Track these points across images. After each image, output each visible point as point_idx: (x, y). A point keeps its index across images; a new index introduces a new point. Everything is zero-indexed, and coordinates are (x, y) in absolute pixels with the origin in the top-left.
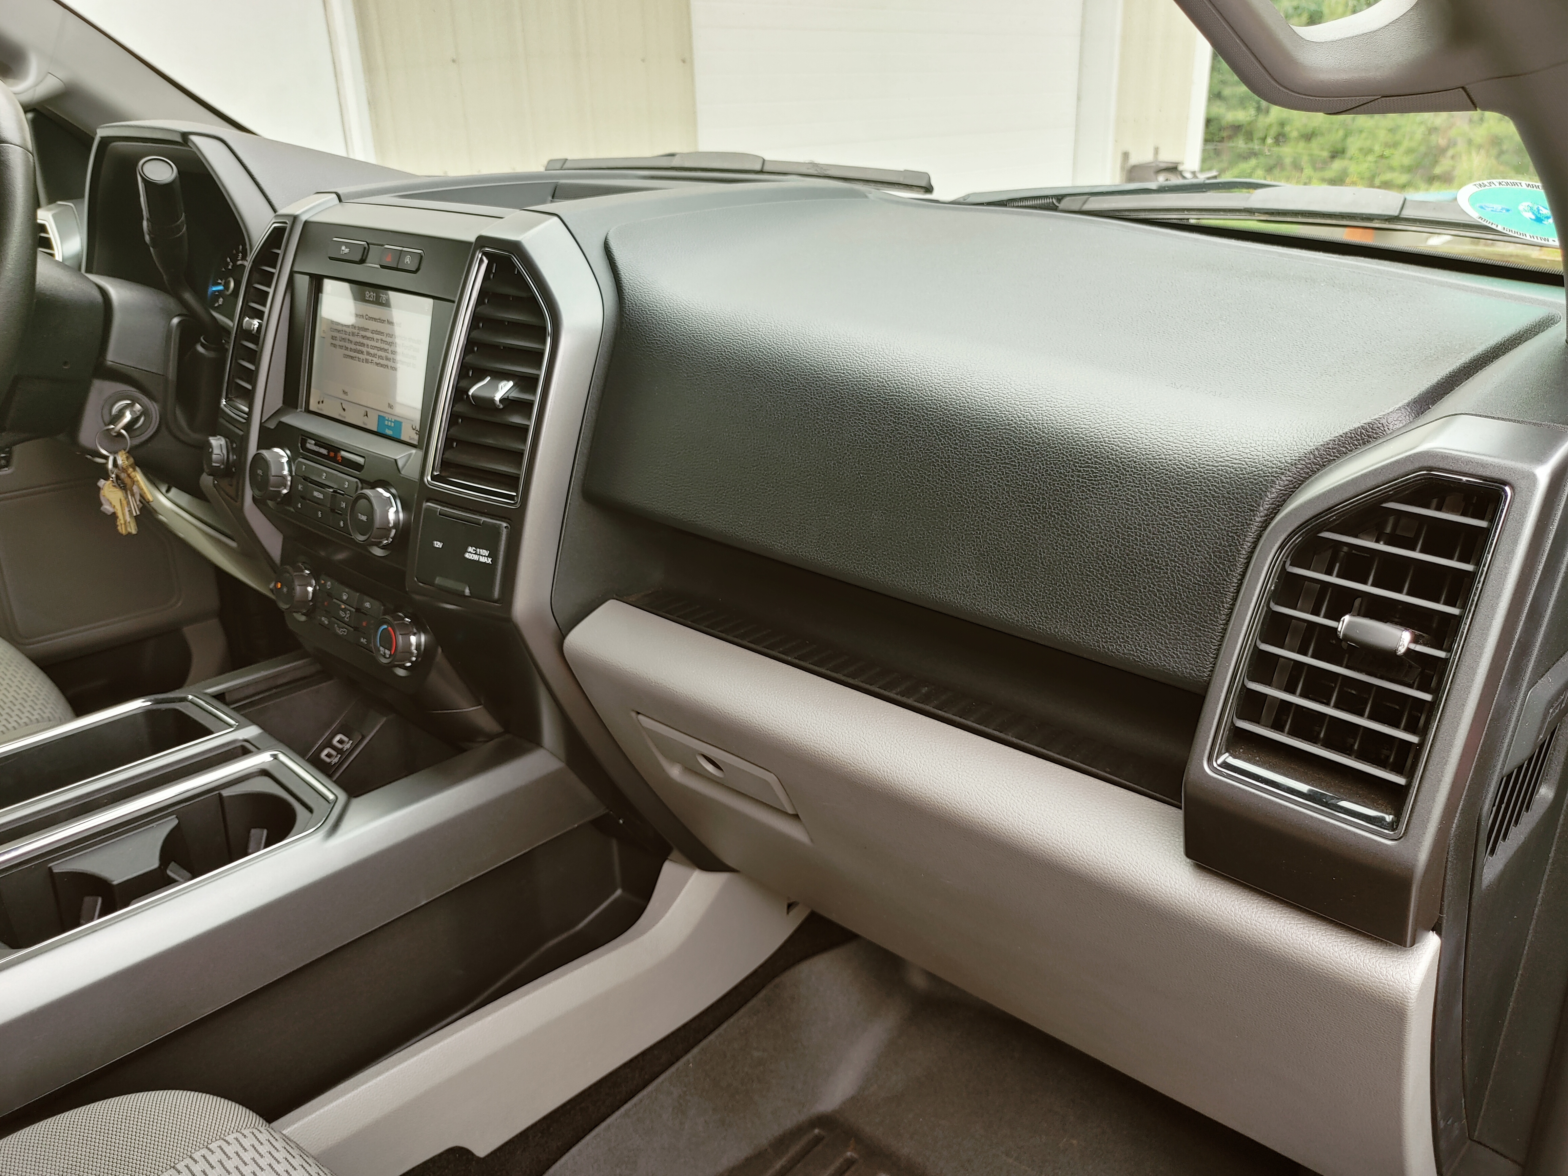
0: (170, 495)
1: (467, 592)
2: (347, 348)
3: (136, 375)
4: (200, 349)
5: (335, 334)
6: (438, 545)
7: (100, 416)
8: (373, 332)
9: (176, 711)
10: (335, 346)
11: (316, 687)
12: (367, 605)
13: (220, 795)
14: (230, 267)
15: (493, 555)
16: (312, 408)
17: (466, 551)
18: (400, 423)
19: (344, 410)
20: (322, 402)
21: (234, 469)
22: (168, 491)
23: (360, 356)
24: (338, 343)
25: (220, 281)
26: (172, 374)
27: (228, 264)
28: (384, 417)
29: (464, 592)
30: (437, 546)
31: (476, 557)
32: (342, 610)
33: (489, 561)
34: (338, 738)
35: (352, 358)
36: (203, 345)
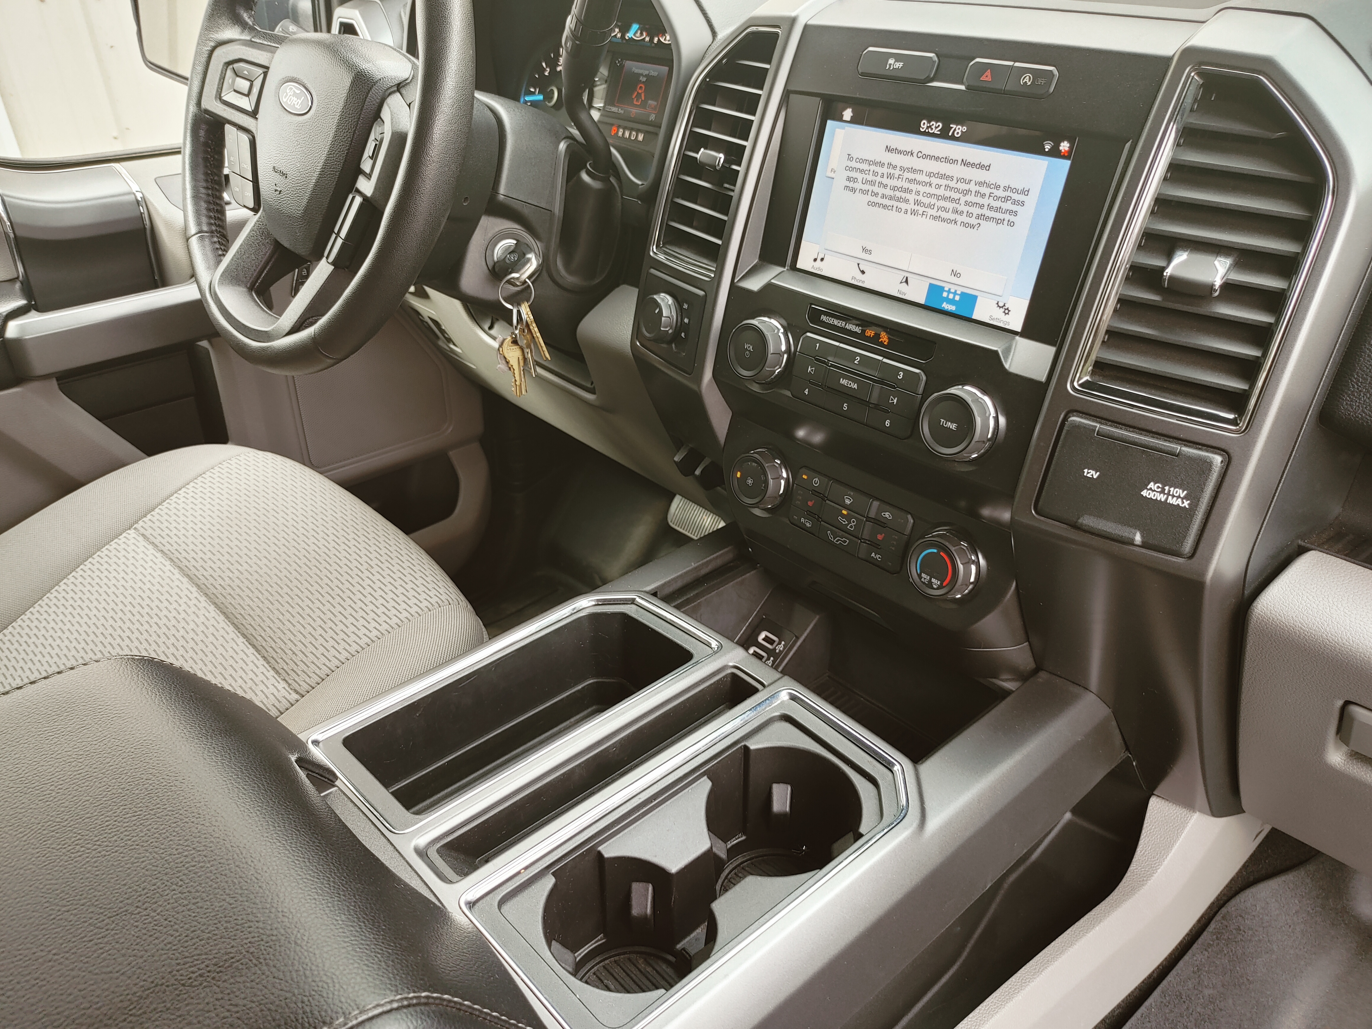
0: (493, 332)
1: (1138, 538)
2: (876, 195)
3: (526, 211)
4: (585, 177)
5: (854, 174)
6: (1092, 474)
7: (484, 259)
8: (930, 175)
9: (624, 616)
10: (853, 190)
11: (740, 579)
12: (887, 515)
13: (746, 748)
14: (547, 74)
15: (1194, 497)
16: (799, 265)
17: (1145, 487)
18: (975, 298)
19: (863, 272)
20: (822, 259)
21: (683, 335)
22: (491, 328)
23: (903, 206)
24: (858, 186)
25: (532, 90)
26: (558, 208)
27: (545, 70)
28: (942, 289)
29: (1133, 540)
30: (1089, 475)
31: (1162, 497)
32: (843, 516)
33: (1186, 504)
34: (763, 635)
35: (885, 207)
36: (589, 173)
